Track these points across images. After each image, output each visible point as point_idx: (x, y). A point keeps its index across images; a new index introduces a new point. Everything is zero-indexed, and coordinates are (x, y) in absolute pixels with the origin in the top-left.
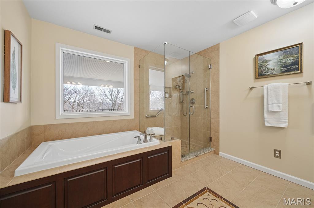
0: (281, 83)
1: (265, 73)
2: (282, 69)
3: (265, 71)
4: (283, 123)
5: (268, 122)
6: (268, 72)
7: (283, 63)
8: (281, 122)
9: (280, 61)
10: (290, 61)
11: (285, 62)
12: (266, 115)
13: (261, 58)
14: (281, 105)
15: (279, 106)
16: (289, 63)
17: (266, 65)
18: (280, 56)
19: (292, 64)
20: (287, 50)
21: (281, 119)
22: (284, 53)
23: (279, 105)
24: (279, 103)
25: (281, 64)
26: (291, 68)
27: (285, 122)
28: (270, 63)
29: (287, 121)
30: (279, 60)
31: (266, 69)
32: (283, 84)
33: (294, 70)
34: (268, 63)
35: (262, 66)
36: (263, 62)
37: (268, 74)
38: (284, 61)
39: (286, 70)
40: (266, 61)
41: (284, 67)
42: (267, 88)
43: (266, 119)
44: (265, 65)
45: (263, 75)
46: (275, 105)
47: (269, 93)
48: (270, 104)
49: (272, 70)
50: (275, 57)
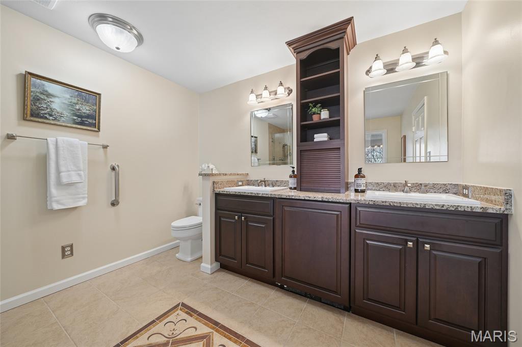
0: (78, 140)
1: (46, 115)
2: (75, 118)
3: (46, 112)
4: (81, 199)
5: (58, 202)
6: (51, 115)
7: (76, 109)
8: (78, 198)
9: (72, 105)
10: (84, 111)
11: (79, 110)
12: (53, 191)
13: (36, 84)
14: (82, 173)
15: (80, 175)
16: (84, 113)
17: (48, 102)
18: (72, 97)
19: (88, 116)
20: (83, 94)
21: (79, 194)
22: (78, 95)
23: (79, 172)
24: (80, 170)
25: (74, 111)
26: (86, 121)
27: (84, 198)
28: (56, 100)
29: (86, 196)
30: (71, 102)
31: (47, 108)
32: (81, 142)
33: (90, 125)
34: (51, 100)
35: (38, 100)
36: (42, 93)
37: (51, 118)
38: (77, 108)
39: (80, 122)
40: (49, 95)
41: (79, 116)
42: (55, 143)
43: (55, 197)
44: (45, 100)
45: (42, 117)
46: (73, 173)
47: (61, 152)
48: (64, 172)
49: (58, 114)
50: (64, 95)
